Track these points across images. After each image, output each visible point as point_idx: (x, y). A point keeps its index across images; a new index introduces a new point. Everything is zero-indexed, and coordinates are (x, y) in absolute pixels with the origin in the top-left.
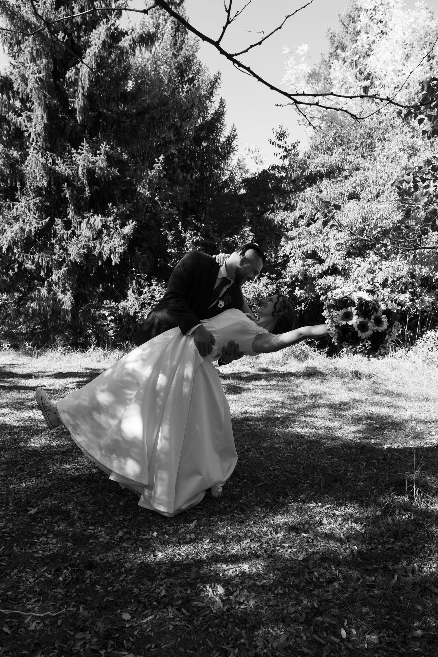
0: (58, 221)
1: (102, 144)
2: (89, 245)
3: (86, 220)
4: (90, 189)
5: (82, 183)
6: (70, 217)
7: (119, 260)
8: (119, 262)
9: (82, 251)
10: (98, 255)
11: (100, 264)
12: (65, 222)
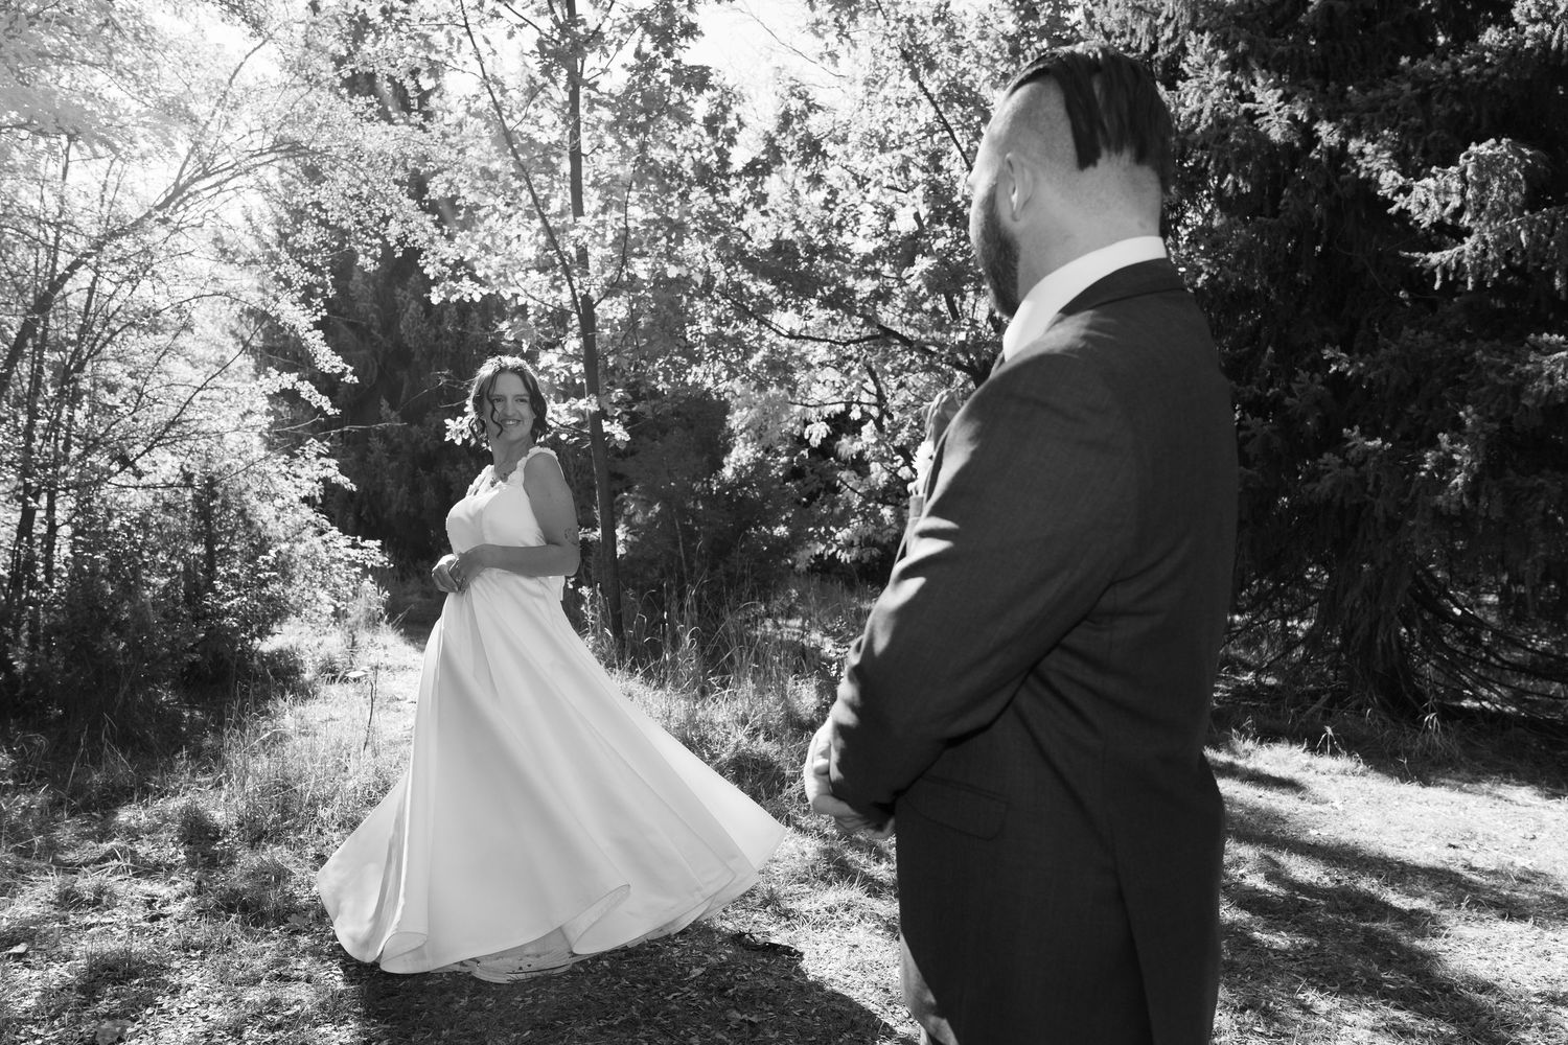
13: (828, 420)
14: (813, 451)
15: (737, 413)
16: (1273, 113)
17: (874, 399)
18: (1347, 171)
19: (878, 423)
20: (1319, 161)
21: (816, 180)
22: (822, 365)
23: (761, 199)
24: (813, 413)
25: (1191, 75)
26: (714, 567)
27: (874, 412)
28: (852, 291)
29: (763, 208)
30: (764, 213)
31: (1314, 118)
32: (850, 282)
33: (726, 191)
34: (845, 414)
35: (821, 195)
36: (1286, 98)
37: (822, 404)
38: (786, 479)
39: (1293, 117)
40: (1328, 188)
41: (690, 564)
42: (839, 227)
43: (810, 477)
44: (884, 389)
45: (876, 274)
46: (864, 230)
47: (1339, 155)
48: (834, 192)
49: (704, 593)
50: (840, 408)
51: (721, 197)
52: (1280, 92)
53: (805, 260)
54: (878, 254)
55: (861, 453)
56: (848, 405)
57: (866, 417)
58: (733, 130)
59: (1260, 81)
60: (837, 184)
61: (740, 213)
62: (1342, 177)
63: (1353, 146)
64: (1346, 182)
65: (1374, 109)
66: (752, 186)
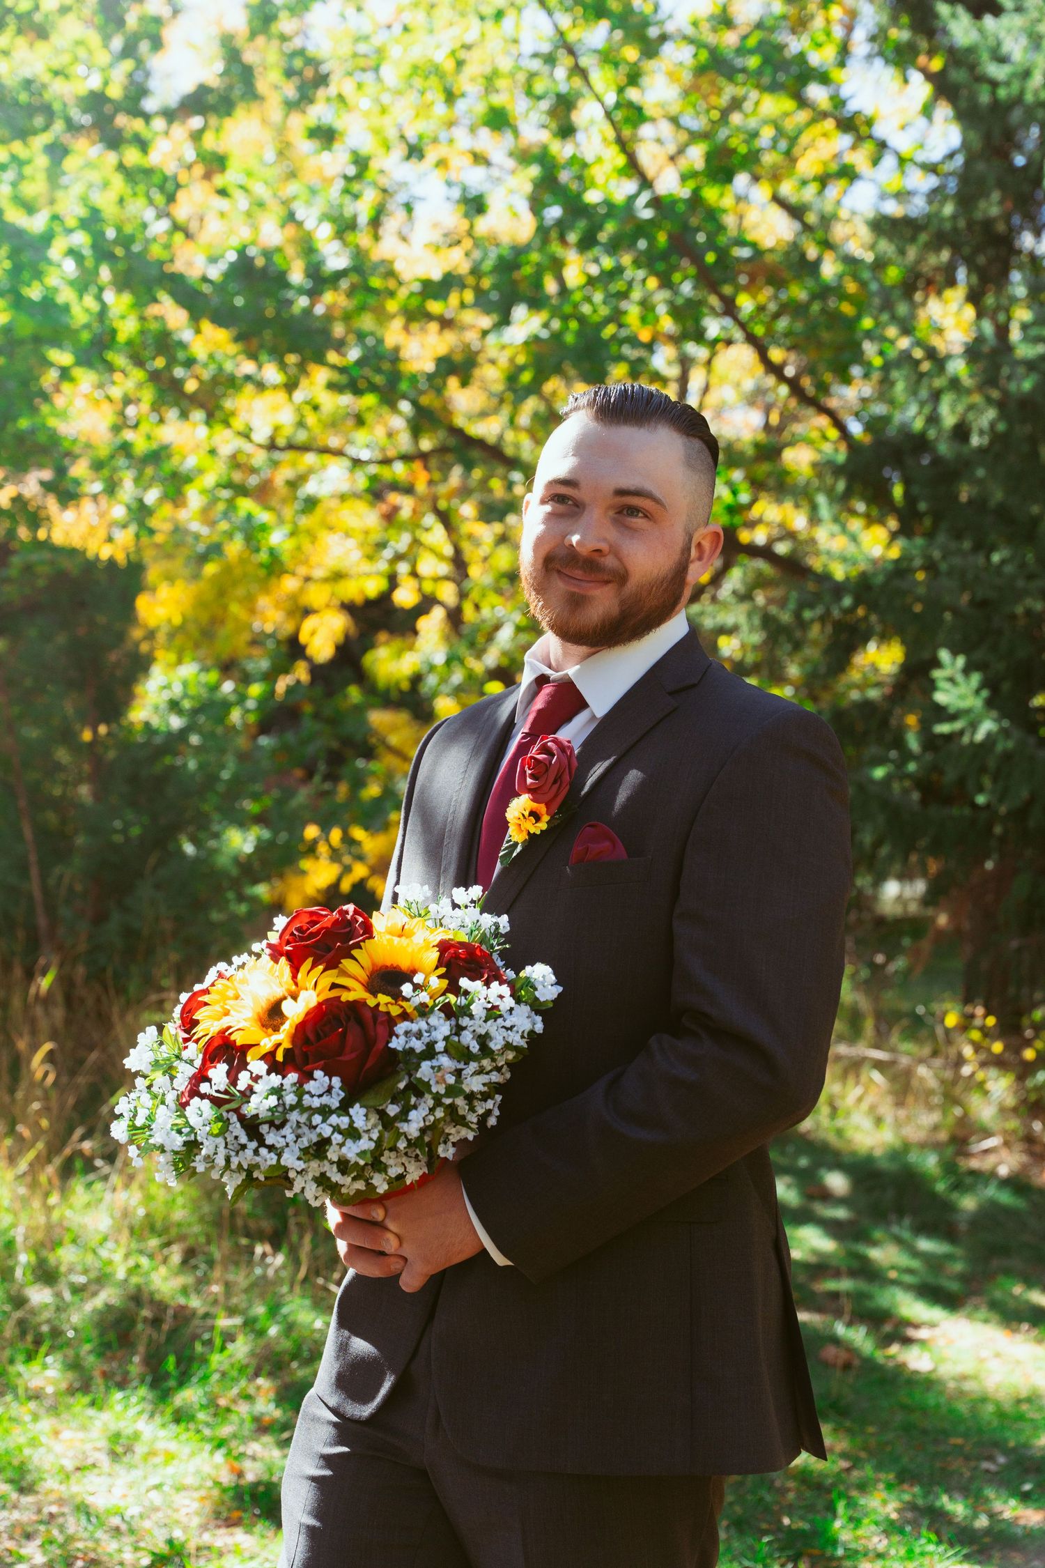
13: (349, 608)
14: (317, 671)
15: (164, 591)
17: (444, 568)
19: (455, 617)
21: (325, 136)
22: (343, 497)
23: (215, 163)
24: (317, 596)
26: (100, 918)
27: (447, 593)
28: (395, 356)
29: (219, 180)
30: (223, 192)
32: (393, 334)
33: (143, 145)
34: (384, 599)
35: (336, 162)
37: (338, 576)
38: (264, 727)
41: (51, 909)
42: (375, 223)
43: (308, 725)
44: (466, 546)
45: (446, 323)
46: (424, 231)
48: (361, 163)
49: (81, 971)
50: (373, 587)
51: (132, 156)
53: (301, 291)
54: (449, 283)
55: (417, 679)
56: (393, 581)
57: (427, 603)
58: (158, 21)
60: (367, 145)
61: (170, 189)
66: (197, 136)
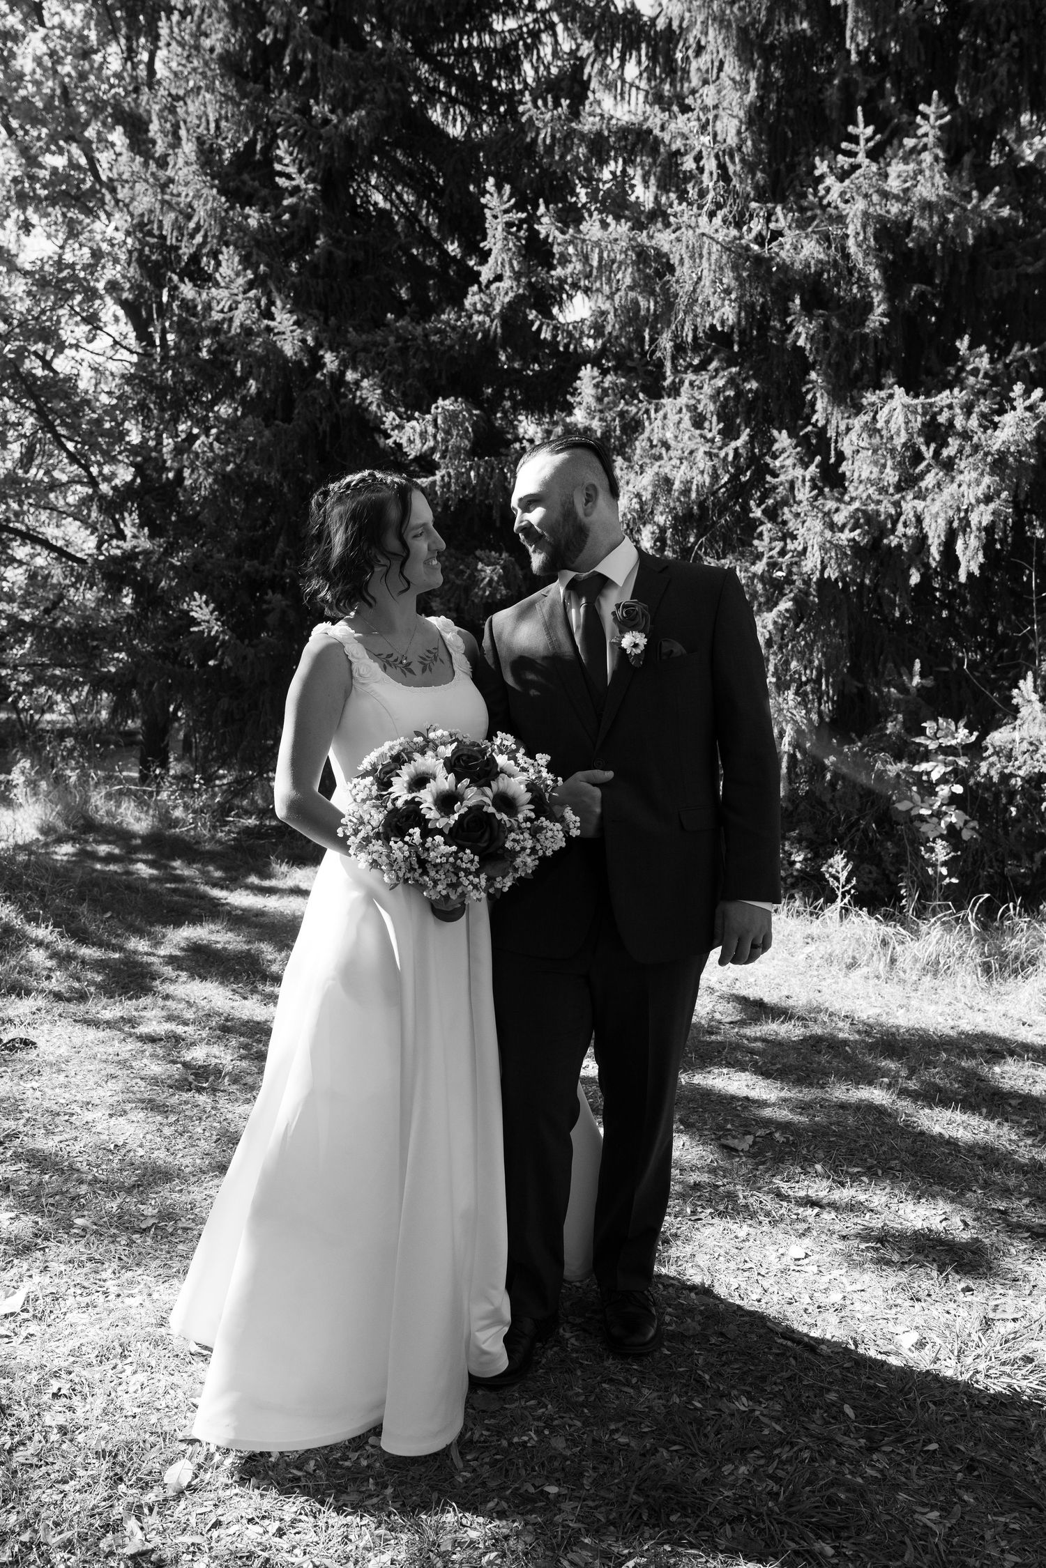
0: (783, 439)
1: (922, 107)
2: (878, 513)
3: (866, 417)
4: (890, 298)
5: (864, 281)
6: (819, 418)
7: (981, 559)
8: (981, 567)
9: (845, 536)
10: (911, 548)
11: (915, 578)
12: (803, 442)
16: (288, 333)
18: (346, 396)
20: (324, 382)
25: (223, 284)
31: (319, 345)
36: (298, 323)
39: (304, 341)
40: (330, 407)
47: (338, 379)
52: (295, 317)
59: (279, 303)
62: (343, 401)
63: (350, 376)
64: (344, 405)
65: (365, 350)
